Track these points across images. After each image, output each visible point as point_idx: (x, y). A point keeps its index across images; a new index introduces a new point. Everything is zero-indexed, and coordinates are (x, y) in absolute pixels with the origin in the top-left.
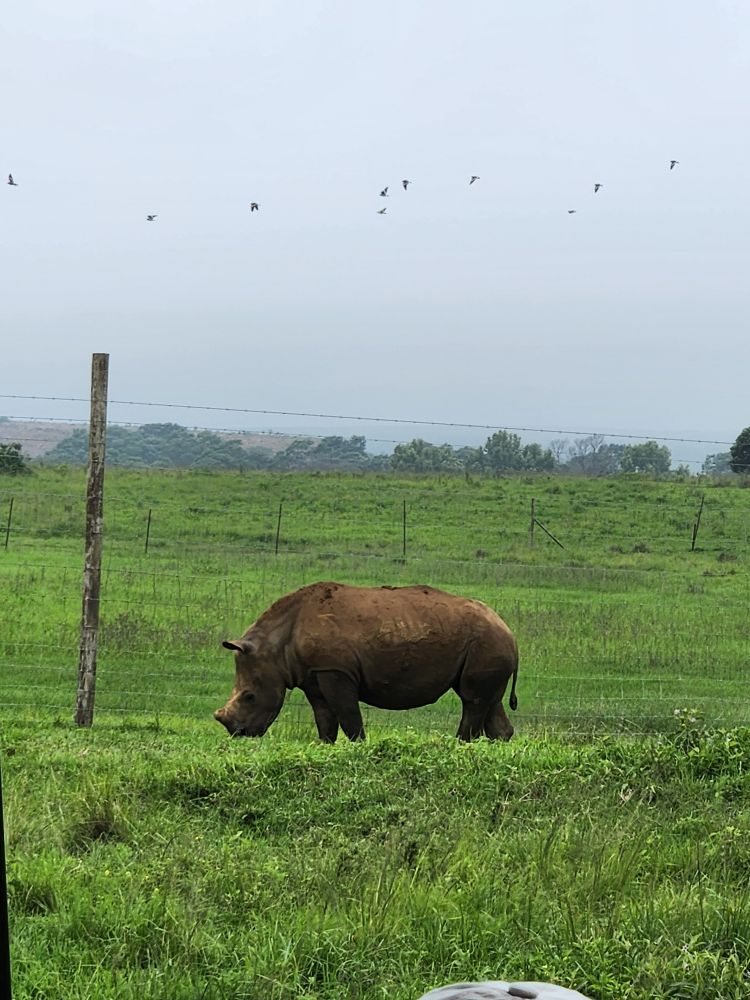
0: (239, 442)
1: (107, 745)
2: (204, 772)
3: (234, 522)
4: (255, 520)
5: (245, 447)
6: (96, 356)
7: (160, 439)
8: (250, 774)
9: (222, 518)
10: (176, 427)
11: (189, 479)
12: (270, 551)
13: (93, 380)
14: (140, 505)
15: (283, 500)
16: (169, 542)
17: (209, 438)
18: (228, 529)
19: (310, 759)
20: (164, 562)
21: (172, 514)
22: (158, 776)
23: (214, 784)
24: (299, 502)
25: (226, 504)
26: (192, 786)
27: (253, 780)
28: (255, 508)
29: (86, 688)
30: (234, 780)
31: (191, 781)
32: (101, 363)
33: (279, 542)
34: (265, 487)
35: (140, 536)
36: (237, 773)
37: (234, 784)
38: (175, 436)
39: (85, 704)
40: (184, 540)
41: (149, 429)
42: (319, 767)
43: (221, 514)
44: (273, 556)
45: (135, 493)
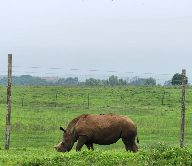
0: (45, 79)
1: (13, 154)
2: (38, 160)
3: (45, 99)
4: (50, 99)
5: (47, 80)
6: (9, 55)
7: (25, 79)
8: (50, 160)
9: (42, 98)
10: (30, 76)
11: (33, 88)
12: (54, 106)
13: (8, 61)
14: (21, 95)
15: (57, 93)
16: (28, 105)
17: (38, 79)
18: (43, 101)
19: (65, 156)
20: (27, 109)
21: (29, 97)
22: (26, 161)
23: (41, 163)
24: (62, 94)
25: (42, 95)
26: (35, 163)
27: (50, 162)
28: (50, 96)
29: (7, 140)
30: (46, 162)
31: (35, 162)
32: (10, 57)
33: (56, 104)
34: (52, 90)
35: (21, 103)
36: (46, 160)
37: (46, 163)
38: (29, 78)
39: (7, 144)
40: (32, 104)
41: (23, 76)
42: (67, 158)
43: (41, 97)
44: (55, 108)
45: (19, 92)
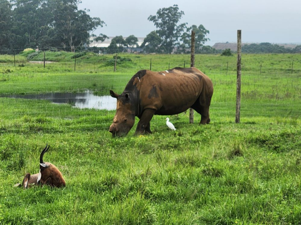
0: (283, 46)
2: (264, 136)
3: (282, 66)
4: (287, 65)
5: (285, 47)
6: (238, 31)
7: (265, 46)
8: (276, 136)
9: (279, 65)
10: (269, 43)
11: (271, 56)
12: (290, 73)
13: (238, 36)
14: (259, 63)
15: (293, 60)
16: (266, 71)
17: (277, 46)
18: (280, 68)
19: (291, 132)
20: (264, 76)
21: (267, 65)
23: (267, 139)
24: (297, 61)
25: (280, 62)
28: (287, 63)
30: (272, 138)
31: (261, 138)
33: (292, 71)
34: (289, 57)
35: (259, 70)
36: (273, 136)
38: (269, 45)
39: (238, 117)
40: (270, 71)
41: (262, 44)
42: (293, 134)
43: (278, 64)
45: (258, 60)
